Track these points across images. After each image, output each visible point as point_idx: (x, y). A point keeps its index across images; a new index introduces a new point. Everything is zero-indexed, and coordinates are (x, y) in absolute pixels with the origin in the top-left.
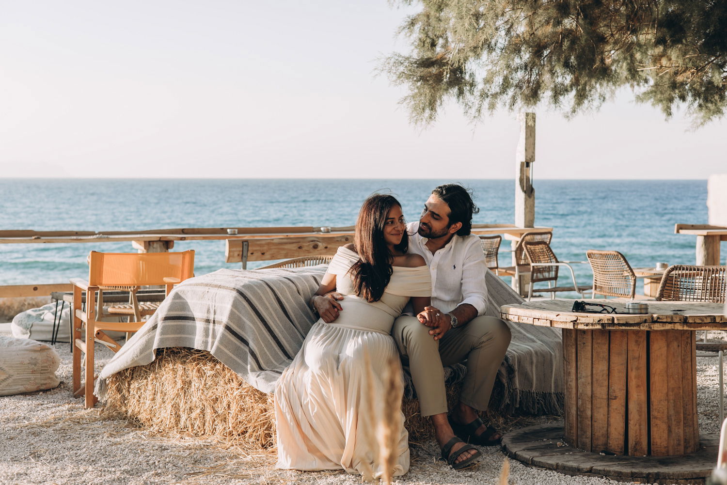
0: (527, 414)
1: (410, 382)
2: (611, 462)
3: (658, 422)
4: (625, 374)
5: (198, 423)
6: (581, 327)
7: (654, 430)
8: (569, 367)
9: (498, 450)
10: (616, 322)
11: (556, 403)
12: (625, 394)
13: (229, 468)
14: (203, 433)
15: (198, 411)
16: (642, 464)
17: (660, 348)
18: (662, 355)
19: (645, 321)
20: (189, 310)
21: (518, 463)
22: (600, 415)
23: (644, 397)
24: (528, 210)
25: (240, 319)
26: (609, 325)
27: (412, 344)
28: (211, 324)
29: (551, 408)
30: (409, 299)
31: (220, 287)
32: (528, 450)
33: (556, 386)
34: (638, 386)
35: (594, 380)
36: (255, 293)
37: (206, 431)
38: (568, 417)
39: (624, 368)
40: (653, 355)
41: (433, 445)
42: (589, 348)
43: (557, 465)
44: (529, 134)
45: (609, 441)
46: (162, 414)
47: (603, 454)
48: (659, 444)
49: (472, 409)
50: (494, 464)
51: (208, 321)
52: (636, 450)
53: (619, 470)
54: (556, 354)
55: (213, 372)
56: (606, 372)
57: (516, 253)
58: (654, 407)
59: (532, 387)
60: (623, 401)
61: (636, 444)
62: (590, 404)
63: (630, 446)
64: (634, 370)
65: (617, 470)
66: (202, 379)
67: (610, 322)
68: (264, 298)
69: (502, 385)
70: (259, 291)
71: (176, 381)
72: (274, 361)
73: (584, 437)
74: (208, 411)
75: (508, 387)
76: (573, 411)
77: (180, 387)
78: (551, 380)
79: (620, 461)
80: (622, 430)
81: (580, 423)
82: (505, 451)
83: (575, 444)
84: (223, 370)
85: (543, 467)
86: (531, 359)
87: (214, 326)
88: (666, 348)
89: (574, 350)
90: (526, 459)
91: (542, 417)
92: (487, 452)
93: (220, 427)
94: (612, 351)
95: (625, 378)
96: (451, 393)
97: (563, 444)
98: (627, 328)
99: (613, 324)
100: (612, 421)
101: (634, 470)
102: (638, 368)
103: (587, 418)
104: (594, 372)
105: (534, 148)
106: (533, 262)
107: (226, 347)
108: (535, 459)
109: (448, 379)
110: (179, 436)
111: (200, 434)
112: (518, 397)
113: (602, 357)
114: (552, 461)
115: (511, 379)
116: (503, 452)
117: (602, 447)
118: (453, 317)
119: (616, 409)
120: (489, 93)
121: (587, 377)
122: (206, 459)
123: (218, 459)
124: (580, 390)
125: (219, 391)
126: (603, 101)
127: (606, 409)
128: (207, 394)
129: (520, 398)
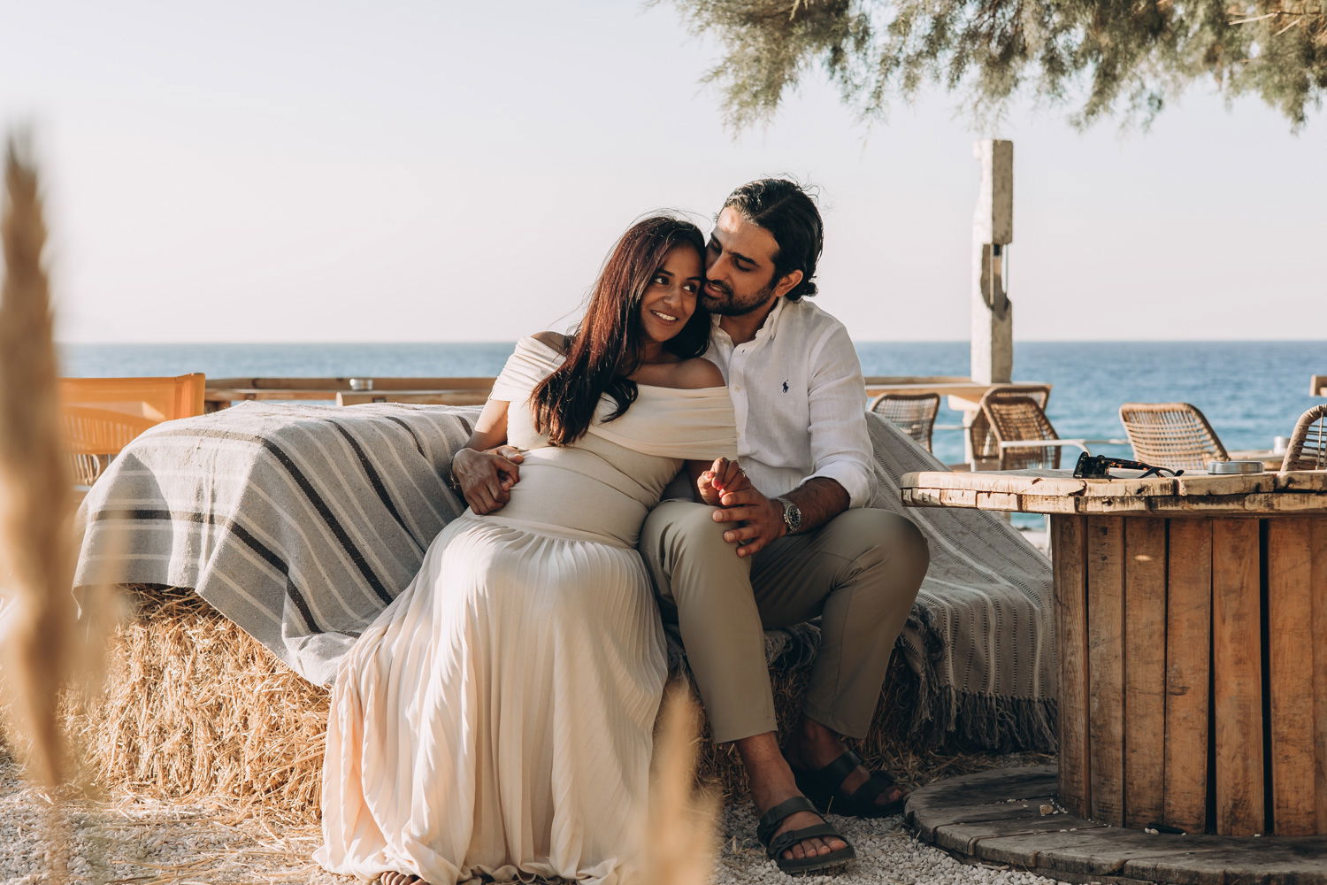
0: (976, 748)
1: (682, 661)
2: (1173, 848)
3: (1291, 751)
4: (1206, 630)
5: (177, 765)
6: (1093, 508)
7: (1279, 768)
8: (1069, 619)
9: (896, 826)
10: (1182, 491)
11: (1045, 724)
12: (1207, 681)
13: (222, 867)
14: (187, 788)
15: (178, 736)
16: (1252, 854)
17: (1294, 566)
18: (1298, 582)
19: (1258, 489)
20: (159, 496)
21: (943, 855)
22: (1146, 735)
23: (1253, 688)
24: (998, 346)
25: (269, 508)
26: (1165, 499)
27: (687, 564)
28: (206, 525)
29: (1032, 735)
30: (681, 464)
31: (226, 435)
32: (969, 822)
33: (1045, 685)
34: (1239, 661)
35: (1130, 647)
36: (308, 449)
37: (195, 786)
38: (1067, 743)
39: (1203, 614)
40: (1276, 584)
41: (741, 815)
42: (1118, 569)
43: (1037, 857)
44: (999, 184)
45: (1167, 798)
46: (101, 745)
47: (1154, 831)
48: (1292, 804)
49: (833, 734)
50: (883, 858)
51: (198, 518)
52: (1235, 821)
53: (1194, 869)
54: (1044, 610)
55: (209, 642)
56: (1159, 627)
57: (972, 432)
58: (1281, 714)
59: (986, 683)
60: (1202, 699)
61: (1235, 806)
62: (1121, 708)
63: (1219, 811)
64: (1229, 621)
65: (1186, 868)
66: (186, 659)
67: (1168, 493)
68: (330, 461)
69: (913, 678)
70: (319, 444)
71: (129, 666)
72: (349, 611)
73: (1106, 789)
74: (201, 734)
75: (929, 681)
76: (1079, 727)
77: (137, 680)
78: (1032, 670)
79: (1194, 847)
80: (1199, 772)
81: (1096, 755)
82: (912, 825)
83: (1083, 809)
84: (234, 636)
85: (1001, 864)
86: (985, 618)
87: (211, 529)
88: (1308, 566)
89: (1079, 577)
90: (962, 843)
91: (1012, 756)
92: (869, 831)
93: (225, 775)
94: (1173, 574)
95: (1206, 642)
96: (788, 692)
97: (1055, 809)
98: (1210, 507)
99: (1175, 497)
100: (1175, 748)
101: (1231, 869)
102: (1238, 617)
103: (1112, 743)
104: (1130, 627)
105: (1011, 215)
106: (1003, 439)
107: (233, 576)
108: (982, 844)
109: (781, 657)
110: (132, 795)
111: (181, 792)
112: (954, 707)
113: (1148, 590)
114: (1025, 847)
115: (935, 662)
116: (908, 830)
117: (1150, 814)
118: (788, 506)
119: (1184, 718)
120: (902, 57)
121: (1112, 640)
122: (176, 849)
123: (203, 846)
124: (1095, 675)
125: (223, 687)
126: (1159, 108)
127: (1160, 718)
128: (198, 694)
129: (958, 710)
